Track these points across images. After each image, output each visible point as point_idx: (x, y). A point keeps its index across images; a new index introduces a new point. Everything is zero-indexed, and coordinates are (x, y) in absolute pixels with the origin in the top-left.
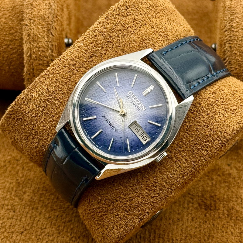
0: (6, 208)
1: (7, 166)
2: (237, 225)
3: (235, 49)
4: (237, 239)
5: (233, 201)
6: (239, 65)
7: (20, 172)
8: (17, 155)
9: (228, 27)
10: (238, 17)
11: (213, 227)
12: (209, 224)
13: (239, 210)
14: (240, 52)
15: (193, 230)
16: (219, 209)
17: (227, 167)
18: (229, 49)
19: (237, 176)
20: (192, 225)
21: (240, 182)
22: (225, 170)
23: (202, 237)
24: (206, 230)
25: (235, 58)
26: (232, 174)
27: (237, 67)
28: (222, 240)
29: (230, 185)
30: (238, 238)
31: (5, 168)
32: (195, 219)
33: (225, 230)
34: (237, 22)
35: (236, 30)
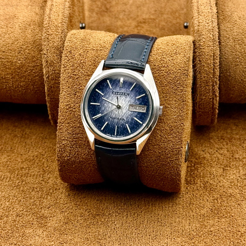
0: (36, 190)
1: (35, 159)
2: (211, 194)
3: (203, 62)
4: (211, 204)
5: (207, 177)
6: (207, 74)
7: (45, 163)
8: (43, 151)
10: (204, 38)
11: (193, 197)
12: (190, 194)
13: (212, 184)
14: (207, 64)
16: (197, 183)
17: (202, 153)
18: (199, 62)
19: (210, 159)
21: (212, 163)
22: (201, 155)
23: (185, 205)
24: (188, 199)
25: (204, 69)
26: (206, 158)
27: (205, 76)
28: (200, 206)
29: (205, 166)
31: (34, 160)
33: (202, 198)
34: (204, 42)
35: (203, 47)
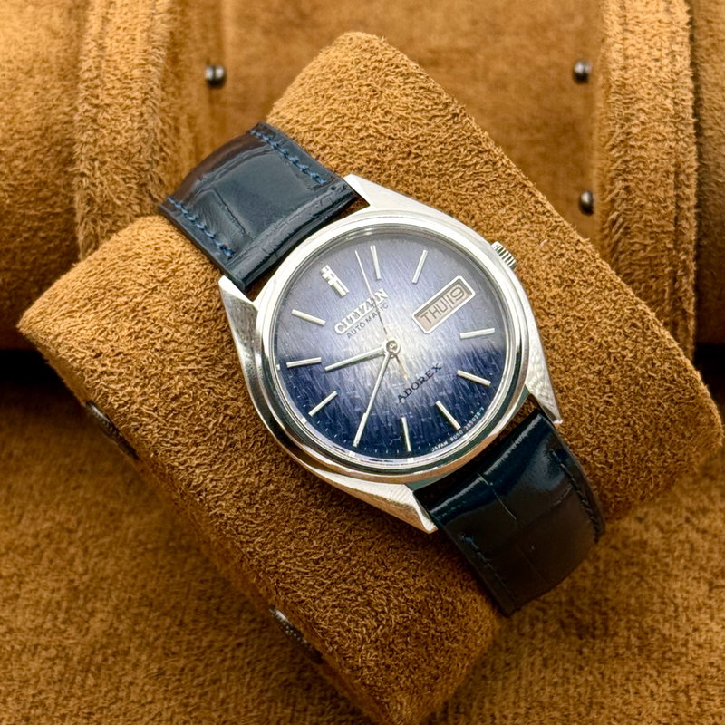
0: (44, 653)
1: (42, 547)
2: (664, 673)
3: (639, 193)
4: (665, 708)
5: (652, 612)
6: (652, 235)
7: (77, 562)
8: (70, 516)
9: (618, 136)
10: (644, 111)
11: (600, 681)
12: (591, 673)
13: (670, 635)
14: (653, 201)
15: (548, 689)
16: (616, 634)
18: (623, 194)
19: (664, 547)
20: (543, 678)
21: (671, 563)
22: (631, 533)
23: (571, 708)
24: (581, 690)
25: (641, 217)
26: (649, 542)
27: (648, 241)
28: (625, 713)
29: (646, 572)
30: (669, 706)
31: (38, 551)
32: (551, 662)
33: (633, 686)
34: (643, 123)
35: (639, 143)
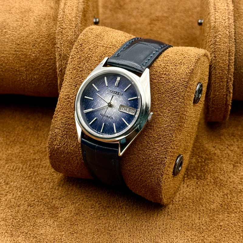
0: (47, 181)
2: (221, 190)
3: (218, 58)
5: (217, 173)
6: (222, 70)
9: (213, 42)
10: (220, 35)
11: (203, 191)
12: (200, 189)
13: (222, 179)
14: (222, 60)
15: (188, 194)
16: (207, 178)
17: (213, 149)
18: (214, 58)
19: (220, 155)
20: (187, 190)
21: (223, 159)
22: (212, 151)
23: (195, 199)
24: (198, 194)
25: (219, 65)
26: (217, 154)
27: (220, 72)
28: (210, 201)
29: (216, 161)
30: (222, 199)
32: (189, 186)
33: (212, 193)
34: (220, 38)
35: (219, 44)
